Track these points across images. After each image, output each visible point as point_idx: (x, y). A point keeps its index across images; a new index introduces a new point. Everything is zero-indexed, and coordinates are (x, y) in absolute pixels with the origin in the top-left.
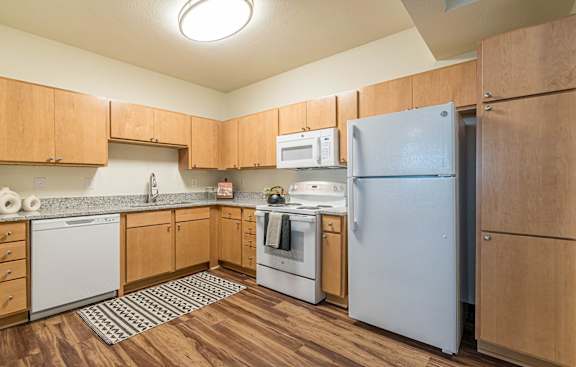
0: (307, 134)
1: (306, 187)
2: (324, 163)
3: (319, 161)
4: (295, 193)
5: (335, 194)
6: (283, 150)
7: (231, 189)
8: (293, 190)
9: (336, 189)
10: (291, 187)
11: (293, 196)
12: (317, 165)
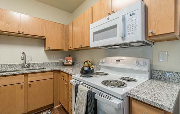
0: (112, 16)
1: (111, 61)
2: (128, 40)
3: (123, 38)
4: (103, 65)
5: (137, 68)
6: (95, 33)
7: (71, 61)
8: (102, 62)
9: (138, 64)
10: (101, 61)
11: (103, 67)
12: (121, 42)
